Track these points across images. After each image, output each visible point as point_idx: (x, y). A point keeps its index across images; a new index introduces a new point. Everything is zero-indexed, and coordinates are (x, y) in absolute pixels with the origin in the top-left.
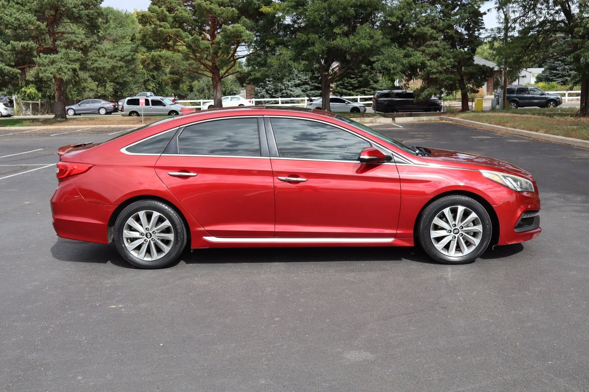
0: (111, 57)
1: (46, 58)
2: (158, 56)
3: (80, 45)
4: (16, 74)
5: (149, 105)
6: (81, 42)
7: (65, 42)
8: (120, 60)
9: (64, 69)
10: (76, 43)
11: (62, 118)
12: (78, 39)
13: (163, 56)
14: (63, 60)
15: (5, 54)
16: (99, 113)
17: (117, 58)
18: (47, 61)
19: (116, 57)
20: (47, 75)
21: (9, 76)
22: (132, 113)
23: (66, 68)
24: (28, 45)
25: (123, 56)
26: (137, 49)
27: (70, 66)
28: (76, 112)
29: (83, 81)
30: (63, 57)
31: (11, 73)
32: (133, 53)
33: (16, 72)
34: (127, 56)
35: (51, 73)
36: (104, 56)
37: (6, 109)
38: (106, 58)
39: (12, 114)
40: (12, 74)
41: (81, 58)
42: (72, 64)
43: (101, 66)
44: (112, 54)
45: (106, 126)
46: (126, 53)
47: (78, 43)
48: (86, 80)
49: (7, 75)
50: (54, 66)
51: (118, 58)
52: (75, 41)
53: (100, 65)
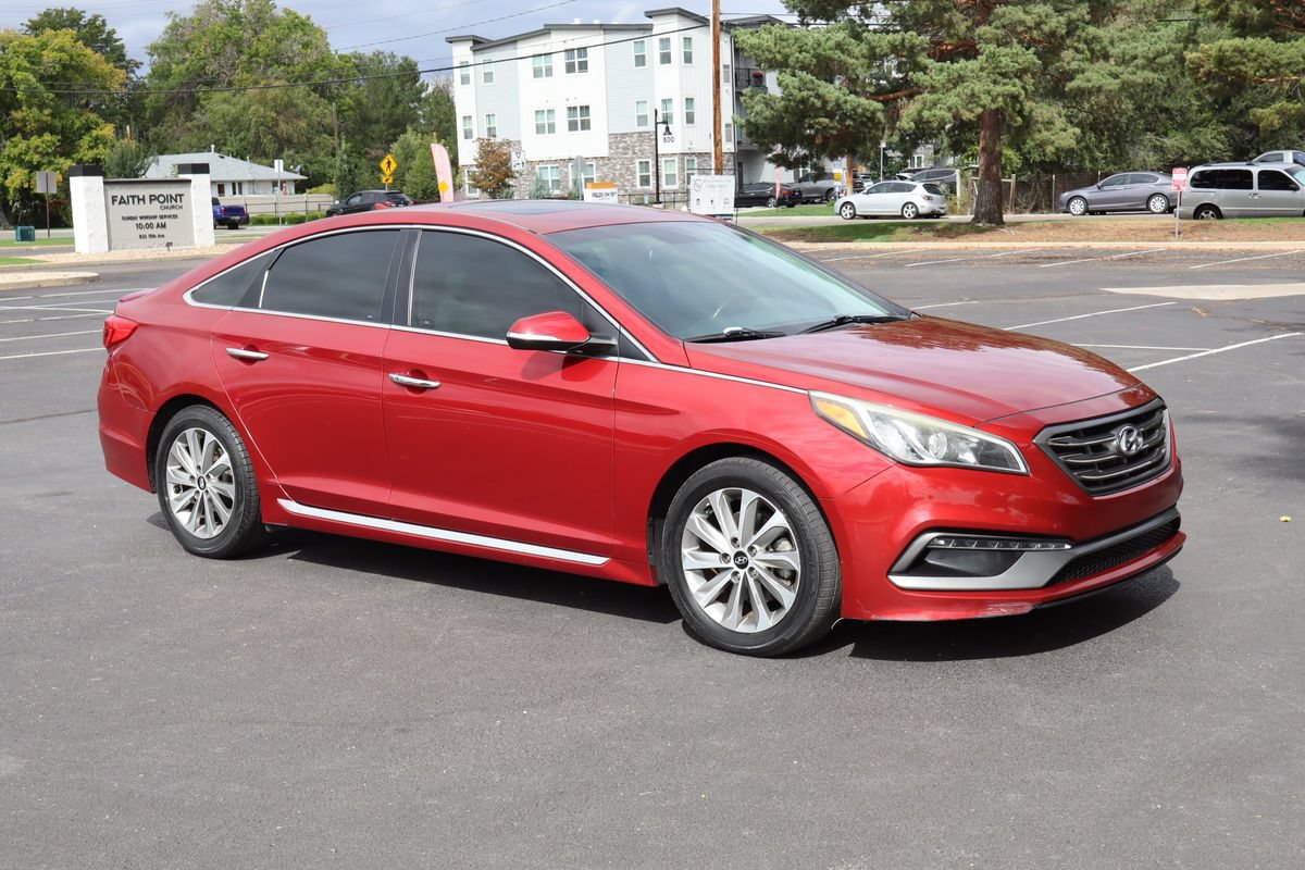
0: (1124, 61)
1: (941, 70)
2: (1234, 51)
3: (1035, 32)
4: (874, 113)
5: (1251, 187)
6: (1038, 25)
7: (997, 28)
8: (1144, 68)
9: (983, 96)
10: (1022, 29)
11: (989, 222)
12: (1030, 17)
13: (1248, 49)
14: (984, 74)
15: (852, 65)
16: (1148, 209)
17: (1136, 61)
18: (942, 78)
19: (1135, 57)
20: (937, 112)
21: (854, 120)
22: (1202, 210)
23: (989, 93)
24: (903, 40)
25: (1151, 56)
26: (1195, 33)
27: (999, 89)
28: (1091, 207)
29: (1039, 125)
30: (985, 65)
31: (860, 110)
32: (1182, 45)
33: (872, 108)
34: (1164, 54)
35: (950, 109)
36: (1106, 57)
37: (929, 198)
38: (1112, 61)
39: (942, 211)
40: (863, 115)
41: (1032, 66)
42: (1004, 84)
43: (1090, 85)
44: (1124, 53)
45: (1079, 245)
46: (1162, 45)
47: (1030, 28)
48: (1049, 123)
49: (850, 117)
50: (959, 89)
51: (1139, 61)
52: (1022, 23)
53: (1089, 81)
